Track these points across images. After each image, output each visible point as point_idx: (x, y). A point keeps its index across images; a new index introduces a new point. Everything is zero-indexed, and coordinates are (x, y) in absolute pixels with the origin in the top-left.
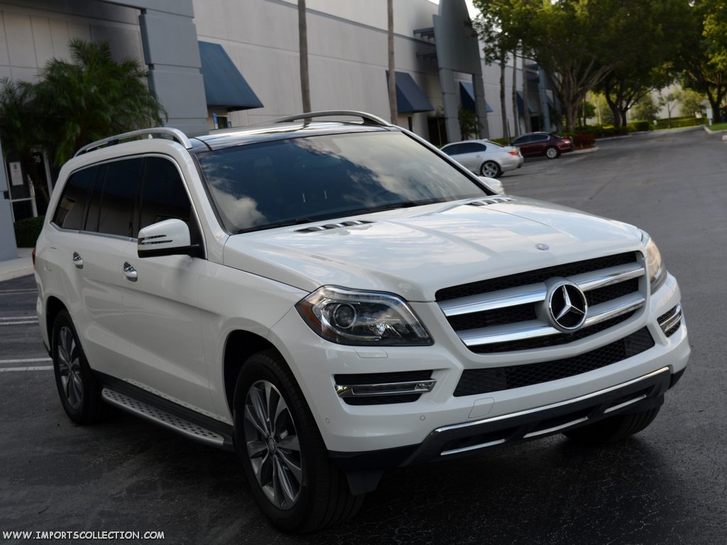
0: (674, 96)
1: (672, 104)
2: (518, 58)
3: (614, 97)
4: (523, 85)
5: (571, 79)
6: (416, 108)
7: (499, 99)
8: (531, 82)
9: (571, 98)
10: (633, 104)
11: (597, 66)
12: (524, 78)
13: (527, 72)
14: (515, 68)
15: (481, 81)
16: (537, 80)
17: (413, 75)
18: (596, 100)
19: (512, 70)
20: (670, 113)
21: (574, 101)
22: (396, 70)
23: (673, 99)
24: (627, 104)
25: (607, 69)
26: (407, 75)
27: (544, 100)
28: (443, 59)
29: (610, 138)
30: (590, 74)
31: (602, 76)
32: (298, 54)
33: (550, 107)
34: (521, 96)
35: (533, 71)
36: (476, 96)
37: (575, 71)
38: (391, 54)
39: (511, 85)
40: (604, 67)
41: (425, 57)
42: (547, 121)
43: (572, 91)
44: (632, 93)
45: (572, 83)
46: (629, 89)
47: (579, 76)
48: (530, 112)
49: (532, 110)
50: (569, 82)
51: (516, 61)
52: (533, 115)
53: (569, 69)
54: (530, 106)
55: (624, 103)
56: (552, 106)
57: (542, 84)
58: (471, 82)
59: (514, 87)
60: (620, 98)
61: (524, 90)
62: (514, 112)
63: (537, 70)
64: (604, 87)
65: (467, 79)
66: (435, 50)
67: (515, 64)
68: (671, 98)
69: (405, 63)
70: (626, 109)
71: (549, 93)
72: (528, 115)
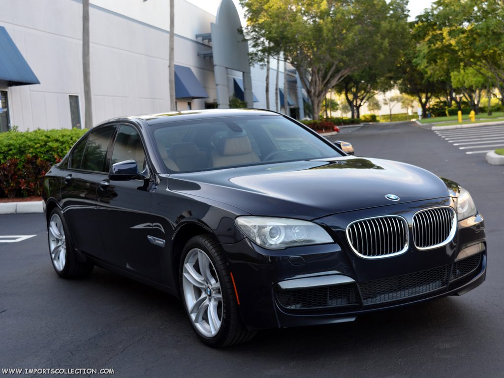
0: (394, 98)
1: (392, 104)
2: (280, 62)
3: (351, 97)
4: (284, 84)
5: (317, 79)
6: (193, 95)
7: (265, 93)
8: (291, 84)
9: (317, 94)
10: (365, 102)
11: (338, 71)
12: (285, 78)
13: (288, 75)
14: (278, 71)
15: (250, 78)
16: (295, 82)
17: (194, 71)
18: (339, 99)
19: (275, 73)
20: (391, 110)
21: (319, 95)
22: (175, 63)
23: (394, 101)
24: (361, 102)
25: (346, 72)
26: (188, 69)
27: (300, 96)
28: (217, 59)
29: (347, 126)
30: (332, 76)
31: (339, 79)
32: (81, 42)
33: (304, 101)
34: (283, 92)
35: (293, 75)
36: (245, 89)
37: (320, 73)
38: (172, 49)
39: (275, 83)
40: (343, 71)
41: (205, 56)
42: (302, 112)
43: (317, 88)
44: (364, 95)
45: (318, 82)
46: (363, 92)
47: (324, 77)
48: (289, 105)
49: (291, 103)
50: (316, 81)
51: (279, 65)
52: (292, 107)
53: (316, 71)
54: (289, 99)
55: (359, 102)
56: (306, 101)
57: (299, 83)
58: (241, 78)
59: (277, 84)
60: (355, 97)
61: (285, 87)
62: (277, 104)
63: (295, 73)
64: (343, 87)
65: (239, 76)
66: (212, 51)
67: (278, 67)
68: (392, 100)
69: (186, 58)
70: (360, 105)
71: (304, 91)
72: (288, 108)
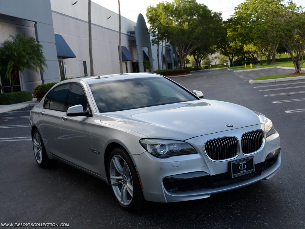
0: (217, 57)
1: (216, 60)
2: (163, 42)
3: (196, 57)
4: (165, 52)
5: (182, 50)
6: (128, 59)
7: (157, 57)
8: (168, 51)
9: (182, 57)
10: (203, 59)
11: (191, 46)
12: (165, 49)
13: (166, 47)
14: (162, 46)
15: (151, 50)
16: (170, 50)
17: (127, 48)
18: (190, 58)
19: (161, 47)
20: (215, 63)
21: (183, 58)
22: (122, 45)
23: (217, 58)
24: (201, 59)
25: (195, 47)
26: (125, 47)
27: (172, 57)
28: (138, 42)
29: (195, 71)
30: (189, 48)
31: (192, 50)
32: (88, 39)
33: (174, 60)
34: (164, 56)
35: (168, 47)
36: (149, 55)
37: (183, 47)
38: (120, 40)
39: (161, 52)
40: (193, 46)
41: (131, 41)
42: (173, 65)
43: (182, 54)
44: (203, 56)
45: (183, 51)
46: (201, 54)
47: (185, 49)
48: (168, 62)
49: (168, 61)
50: (182, 51)
51: (163, 44)
52: (168, 63)
53: (182, 47)
54: (167, 59)
55: (200, 59)
56: (175, 60)
57: (172, 52)
58: (147, 50)
59: (162, 52)
60: (198, 57)
61: (165, 53)
62: (162, 61)
63: (170, 47)
64: (193, 53)
65: (146, 49)
66: (135, 39)
67: (162, 44)
68: (216, 58)
69: (125, 43)
70: (201, 61)
71: (174, 55)
72: (167, 63)
